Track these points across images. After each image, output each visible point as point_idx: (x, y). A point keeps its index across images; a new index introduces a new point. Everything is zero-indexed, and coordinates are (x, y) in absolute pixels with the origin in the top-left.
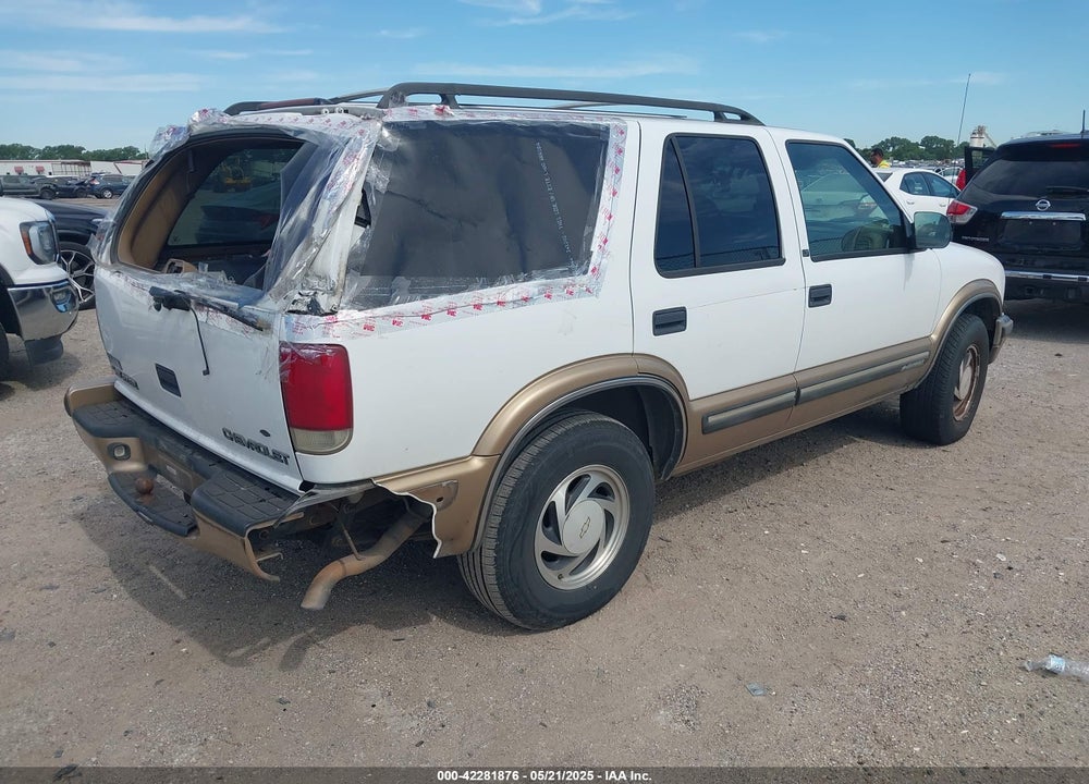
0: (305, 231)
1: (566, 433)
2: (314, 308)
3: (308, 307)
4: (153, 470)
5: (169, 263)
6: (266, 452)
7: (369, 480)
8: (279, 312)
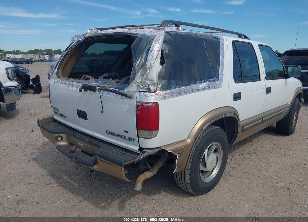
0: (144, 65)
1: (209, 132)
2: (149, 90)
3: (147, 90)
4: (71, 144)
5: (83, 76)
6: (125, 138)
7: (160, 147)
8: (136, 91)
